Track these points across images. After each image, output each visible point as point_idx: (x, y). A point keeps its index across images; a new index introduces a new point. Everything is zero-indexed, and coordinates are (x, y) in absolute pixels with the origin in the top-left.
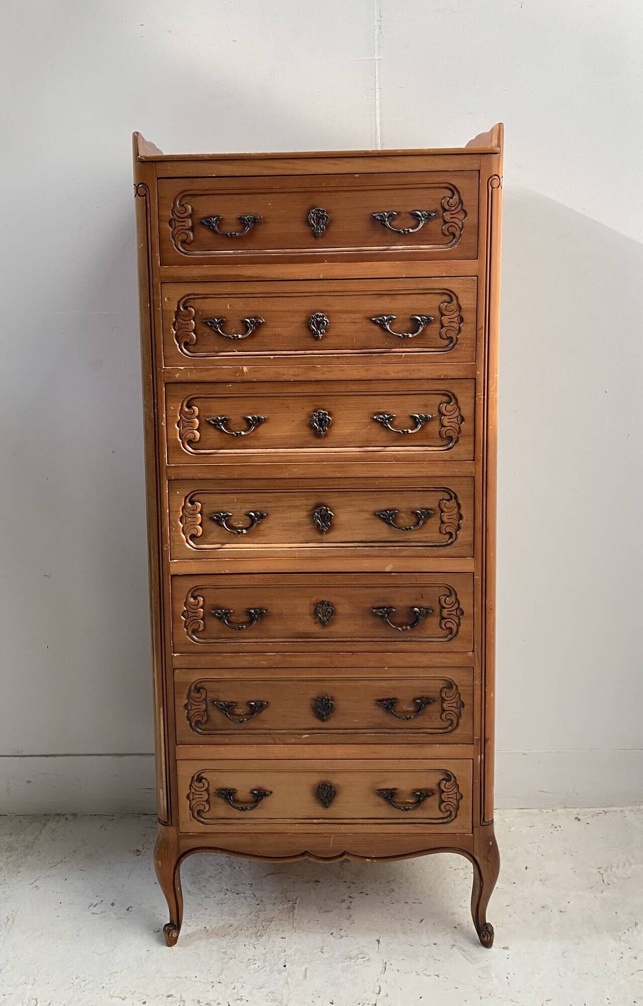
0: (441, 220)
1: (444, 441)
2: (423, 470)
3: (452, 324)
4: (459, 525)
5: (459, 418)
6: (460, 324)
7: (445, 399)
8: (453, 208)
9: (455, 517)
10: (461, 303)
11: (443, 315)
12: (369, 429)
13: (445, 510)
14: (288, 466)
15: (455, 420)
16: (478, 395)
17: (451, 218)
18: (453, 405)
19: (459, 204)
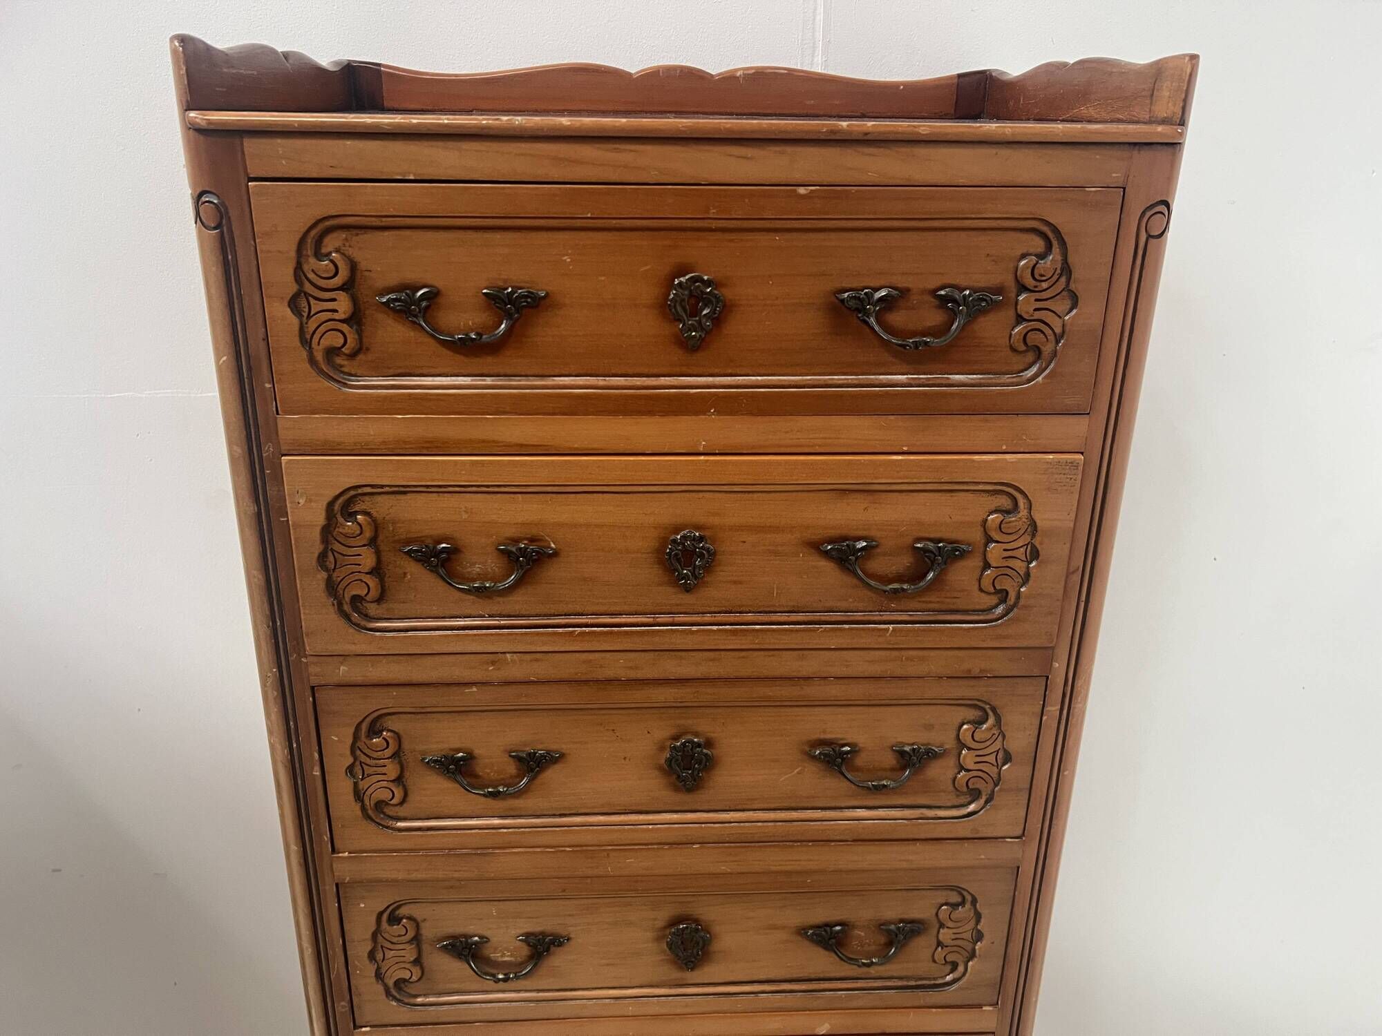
0: (1011, 313)
1: (962, 797)
2: (911, 858)
3: (1011, 563)
4: (974, 950)
5: (1000, 755)
6: (1031, 562)
7: (973, 714)
8: (1045, 285)
9: (968, 936)
10: (1037, 517)
11: (989, 540)
12: (798, 773)
13: (950, 924)
14: (612, 854)
15: (992, 759)
16: (1049, 711)
17: (1036, 310)
18: (989, 729)
19: (1061, 275)
